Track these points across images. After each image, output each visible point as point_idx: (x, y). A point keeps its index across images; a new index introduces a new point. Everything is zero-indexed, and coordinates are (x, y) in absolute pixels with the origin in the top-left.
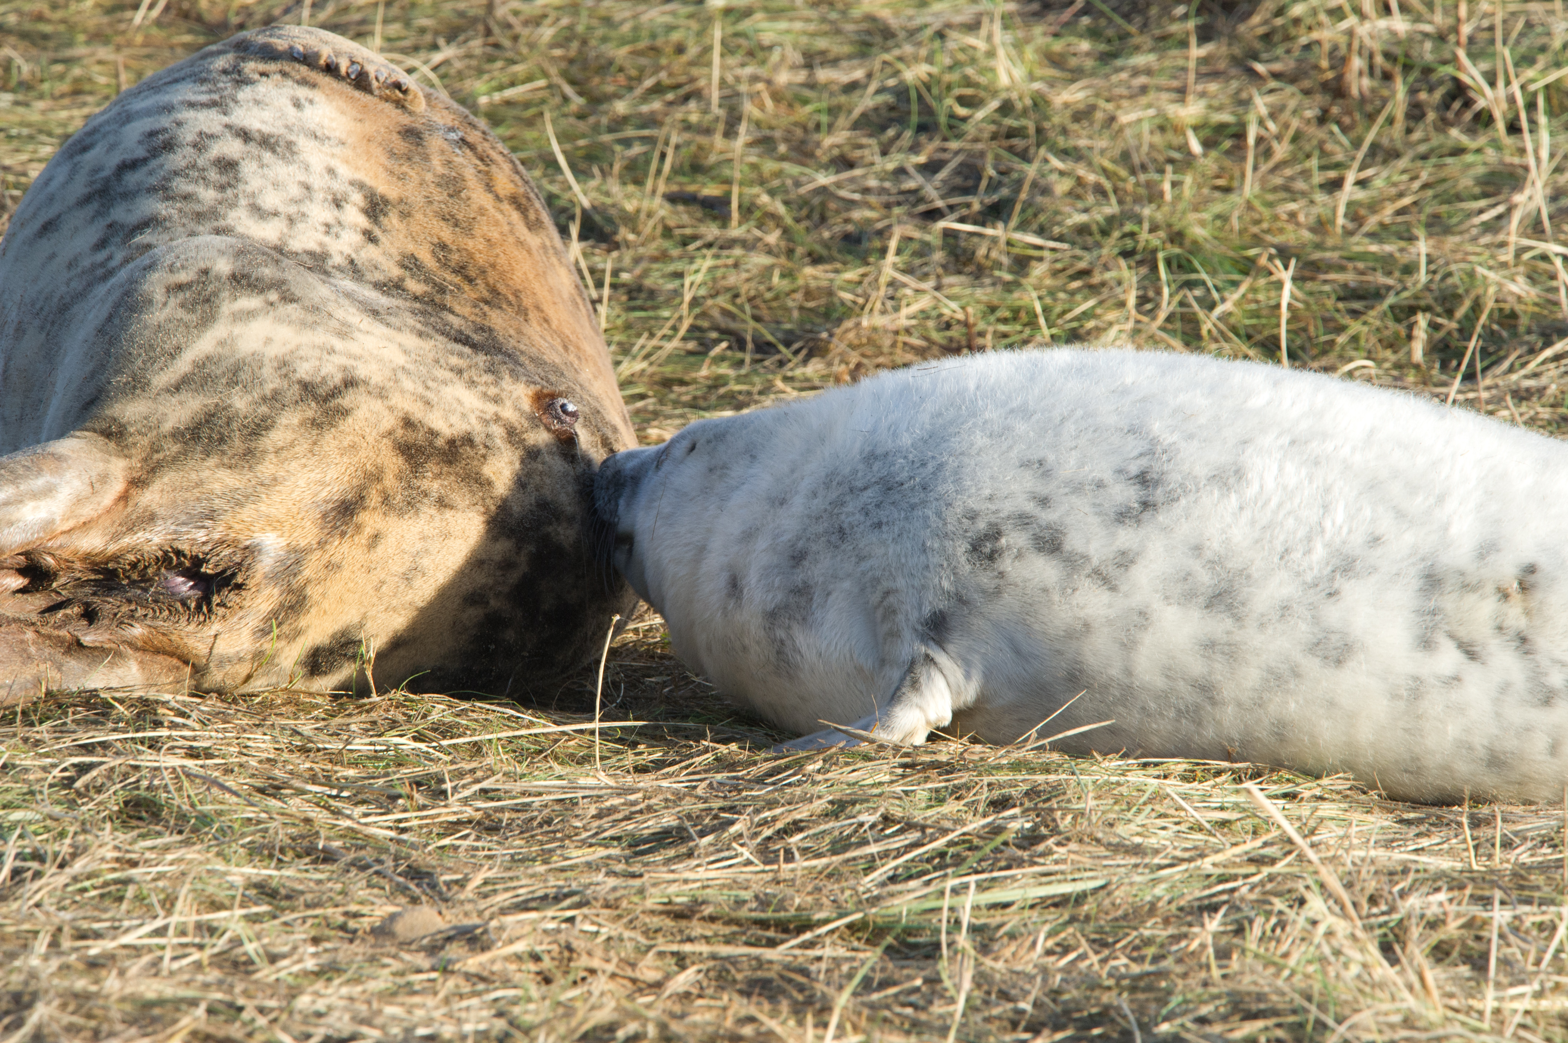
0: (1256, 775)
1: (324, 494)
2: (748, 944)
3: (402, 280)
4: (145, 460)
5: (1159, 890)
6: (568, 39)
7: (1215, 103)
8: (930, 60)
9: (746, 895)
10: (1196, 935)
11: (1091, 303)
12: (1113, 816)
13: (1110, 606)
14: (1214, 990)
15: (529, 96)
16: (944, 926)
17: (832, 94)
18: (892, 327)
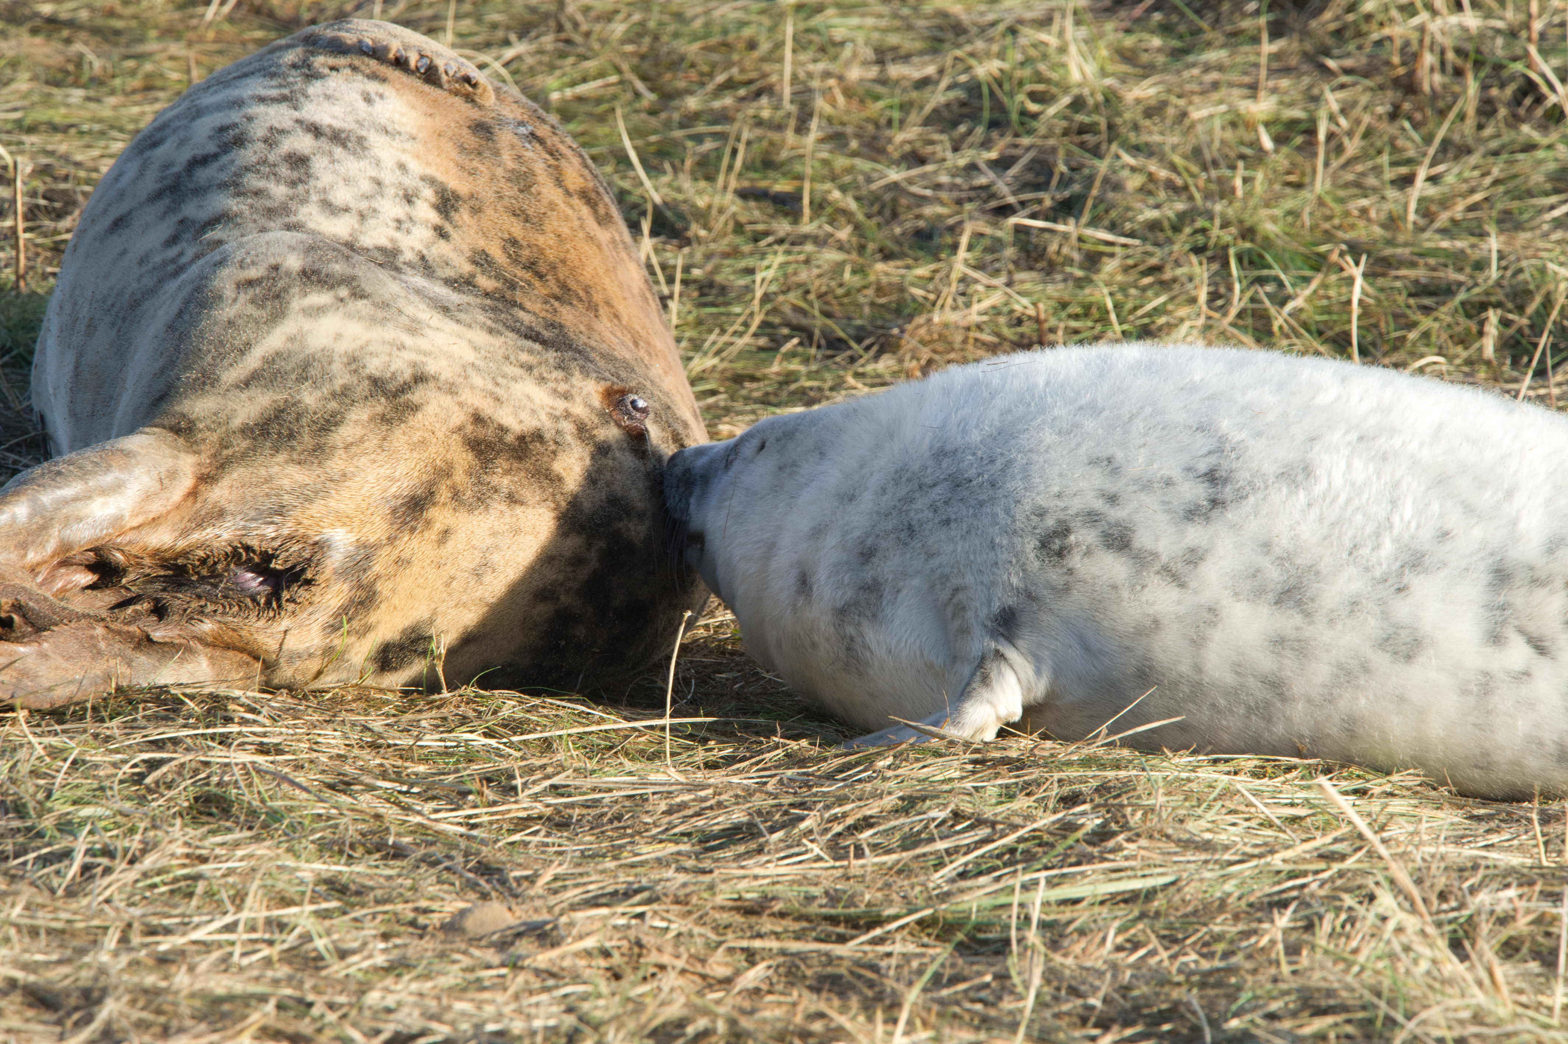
0: (1327, 771)
1: (393, 490)
2: (818, 940)
3: (473, 276)
4: (214, 456)
5: (1229, 887)
6: (640, 35)
7: (1287, 99)
8: (1001, 55)
9: (816, 891)
10: (1266, 931)
11: (1162, 299)
12: (1182, 812)
13: (1179, 603)
14: (1284, 986)
15: (601, 92)
16: (1014, 922)
17: (904, 90)
18: (964, 323)
